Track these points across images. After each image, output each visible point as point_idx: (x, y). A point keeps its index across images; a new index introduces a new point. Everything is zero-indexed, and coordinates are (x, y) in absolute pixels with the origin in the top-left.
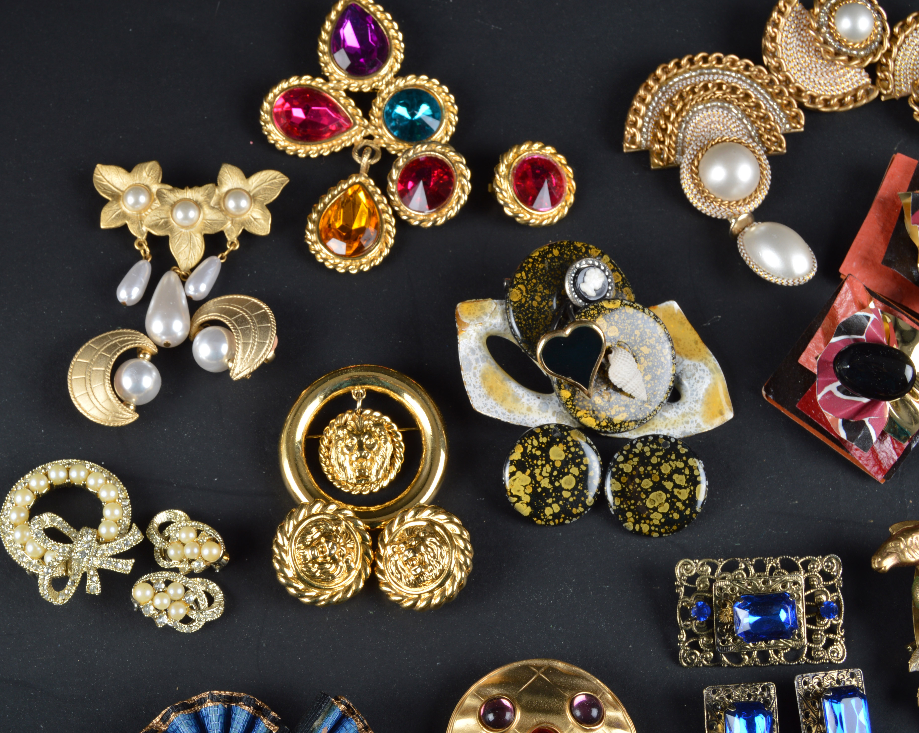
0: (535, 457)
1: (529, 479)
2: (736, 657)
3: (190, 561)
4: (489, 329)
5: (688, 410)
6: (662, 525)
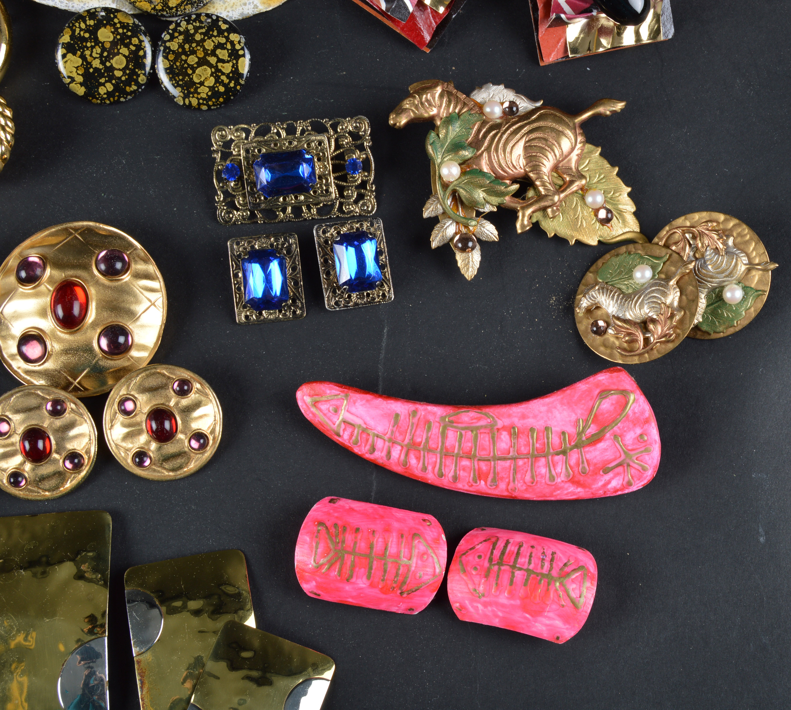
0: (85, 40)
1: (80, 61)
6: (210, 98)
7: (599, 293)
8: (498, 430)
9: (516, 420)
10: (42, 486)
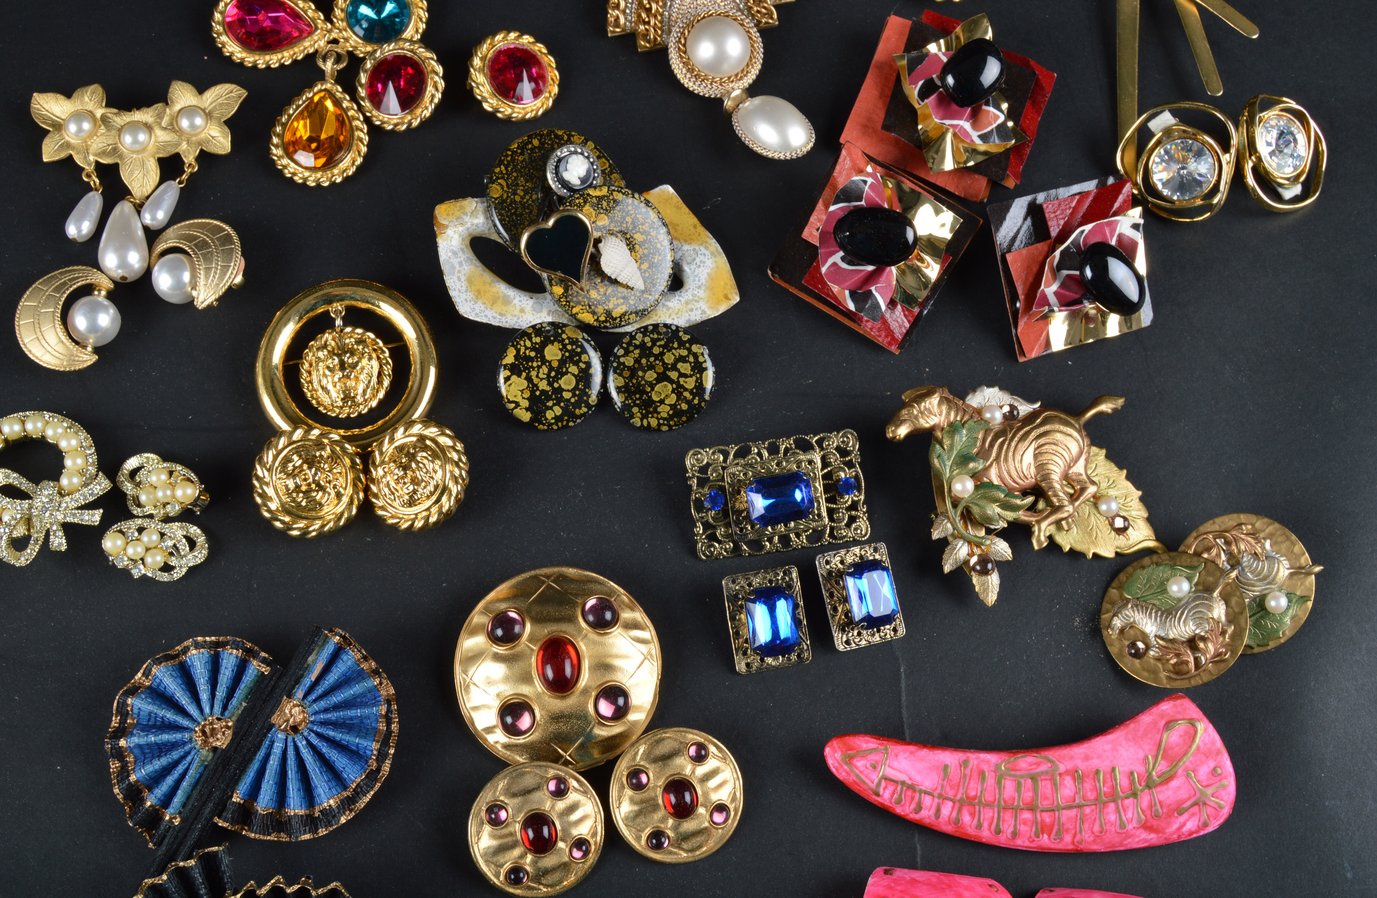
0: (530, 359)
1: (526, 383)
2: (756, 545)
3: (165, 505)
4: (471, 230)
5: (691, 297)
6: (671, 417)
7: (1133, 611)
8: (1060, 774)
9: (1079, 762)
10: (543, 882)
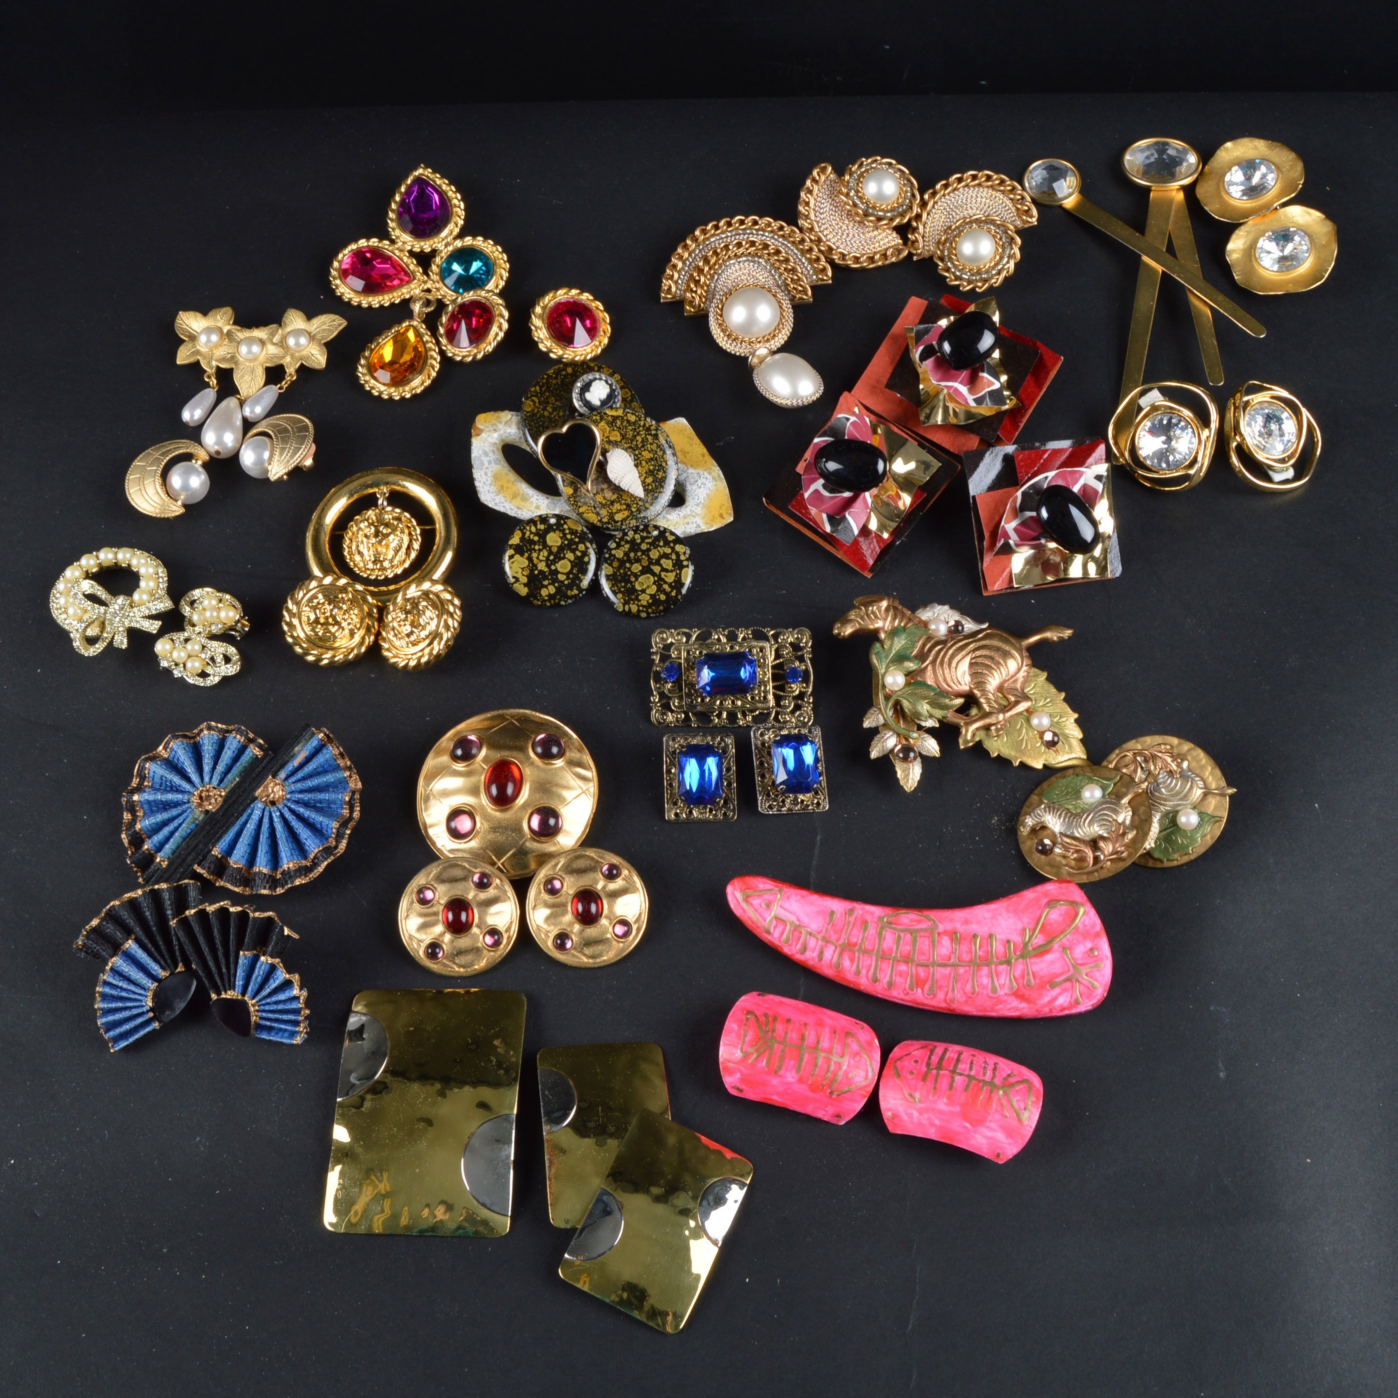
0: (534, 543)
1: (527, 562)
2: (704, 717)
3: (211, 624)
4: (503, 437)
5: (689, 513)
6: (649, 605)
7: (1045, 811)
8: (939, 934)
9: (958, 925)
10: (457, 961)
